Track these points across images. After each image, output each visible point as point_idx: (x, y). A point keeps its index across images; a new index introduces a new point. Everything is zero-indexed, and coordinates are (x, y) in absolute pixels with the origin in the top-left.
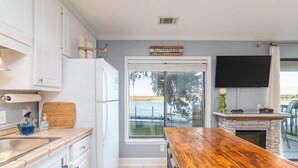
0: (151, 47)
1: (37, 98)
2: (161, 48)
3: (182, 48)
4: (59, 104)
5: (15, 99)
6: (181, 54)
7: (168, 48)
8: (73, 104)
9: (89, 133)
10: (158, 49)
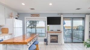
3: (39, 15)
6: (39, 16)
7: (35, 15)
8: (8, 28)
10: (33, 15)
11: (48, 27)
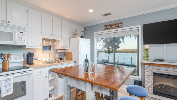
0: (105, 26)
1: (64, 51)
2: (110, 25)
3: (121, 23)
4: (69, 53)
5: (59, 51)
6: (121, 27)
7: (113, 25)
8: (72, 53)
9: (75, 62)
10: (108, 26)
11: (147, 50)
